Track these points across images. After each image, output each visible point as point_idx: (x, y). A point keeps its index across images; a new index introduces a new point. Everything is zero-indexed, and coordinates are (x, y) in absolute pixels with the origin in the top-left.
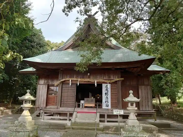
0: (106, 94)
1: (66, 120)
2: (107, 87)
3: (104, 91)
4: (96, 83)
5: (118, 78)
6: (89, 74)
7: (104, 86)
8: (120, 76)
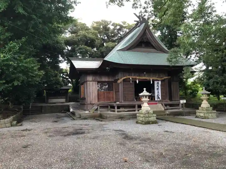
0: (157, 89)
1: (135, 111)
2: (158, 83)
3: (156, 87)
4: (151, 81)
5: (166, 76)
6: (145, 73)
7: (156, 82)
8: (167, 75)
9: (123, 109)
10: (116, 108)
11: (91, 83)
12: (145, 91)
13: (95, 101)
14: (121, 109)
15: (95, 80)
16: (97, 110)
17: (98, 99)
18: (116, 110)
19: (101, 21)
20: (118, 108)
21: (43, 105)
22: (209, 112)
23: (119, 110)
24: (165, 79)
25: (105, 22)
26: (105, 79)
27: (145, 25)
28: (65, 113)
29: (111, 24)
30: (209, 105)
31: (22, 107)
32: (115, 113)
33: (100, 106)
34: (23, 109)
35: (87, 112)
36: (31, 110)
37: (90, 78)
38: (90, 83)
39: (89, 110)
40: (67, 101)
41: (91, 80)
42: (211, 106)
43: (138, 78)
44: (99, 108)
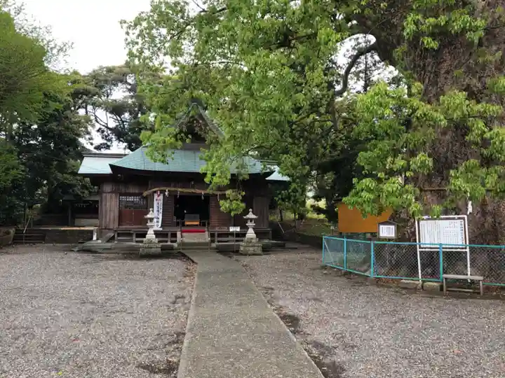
10: (134, 236)
11: (108, 196)
15: (116, 191)
16: (112, 239)
17: (119, 221)
18: (134, 238)
33: (118, 234)
36: (26, 236)
37: (108, 188)
41: (110, 190)
43: (180, 190)
44: (116, 236)
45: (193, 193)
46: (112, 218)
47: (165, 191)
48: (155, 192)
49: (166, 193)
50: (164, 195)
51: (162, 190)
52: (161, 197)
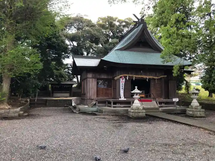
6: (142, 72)
9: (119, 105)
10: (112, 104)
12: (136, 89)
13: (94, 97)
14: (117, 105)
15: (95, 77)
16: (95, 105)
17: (97, 95)
18: (112, 105)
19: (107, 17)
20: (115, 103)
21: (48, 99)
22: (198, 110)
23: (115, 106)
24: (161, 78)
25: (111, 18)
26: (104, 76)
27: (143, 26)
28: (68, 107)
29: (117, 20)
30: (198, 104)
31: (28, 100)
32: (111, 108)
33: (98, 102)
34: (30, 101)
35: (86, 106)
36: (37, 103)
37: (90, 75)
38: (90, 80)
39: (88, 104)
40: (70, 96)
41: (91, 77)
42: (200, 105)
43: (134, 76)
44: (97, 103)
45: (142, 78)
46: (93, 93)
47: (127, 77)
48: (121, 77)
49: (127, 78)
50: (126, 79)
51: (125, 76)
52: (124, 80)
